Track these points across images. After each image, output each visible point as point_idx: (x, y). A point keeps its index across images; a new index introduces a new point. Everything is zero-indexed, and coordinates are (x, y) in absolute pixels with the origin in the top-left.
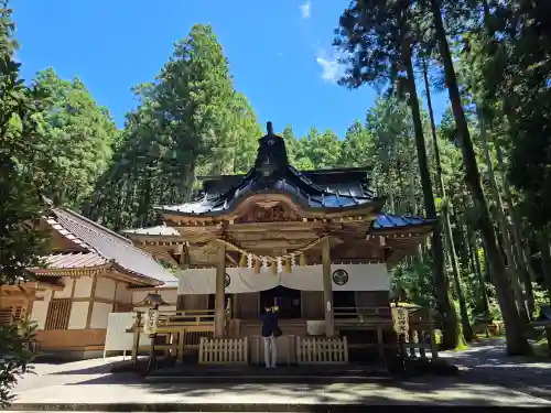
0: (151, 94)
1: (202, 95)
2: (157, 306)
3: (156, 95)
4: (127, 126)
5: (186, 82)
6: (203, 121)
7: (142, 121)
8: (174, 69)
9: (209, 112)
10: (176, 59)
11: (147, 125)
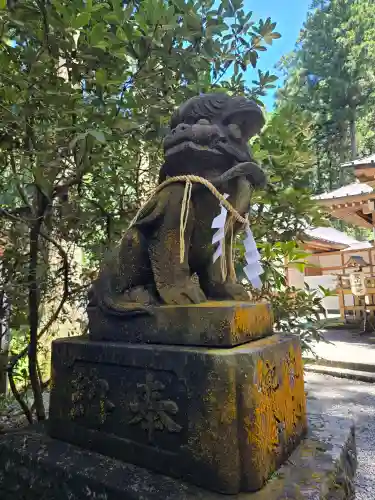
0: (294, 63)
1: (352, 35)
2: (361, 268)
3: (300, 61)
4: (276, 106)
5: (329, 31)
6: (358, 65)
7: (291, 94)
8: (314, 24)
9: (364, 51)
10: (314, 12)
11: (296, 95)
